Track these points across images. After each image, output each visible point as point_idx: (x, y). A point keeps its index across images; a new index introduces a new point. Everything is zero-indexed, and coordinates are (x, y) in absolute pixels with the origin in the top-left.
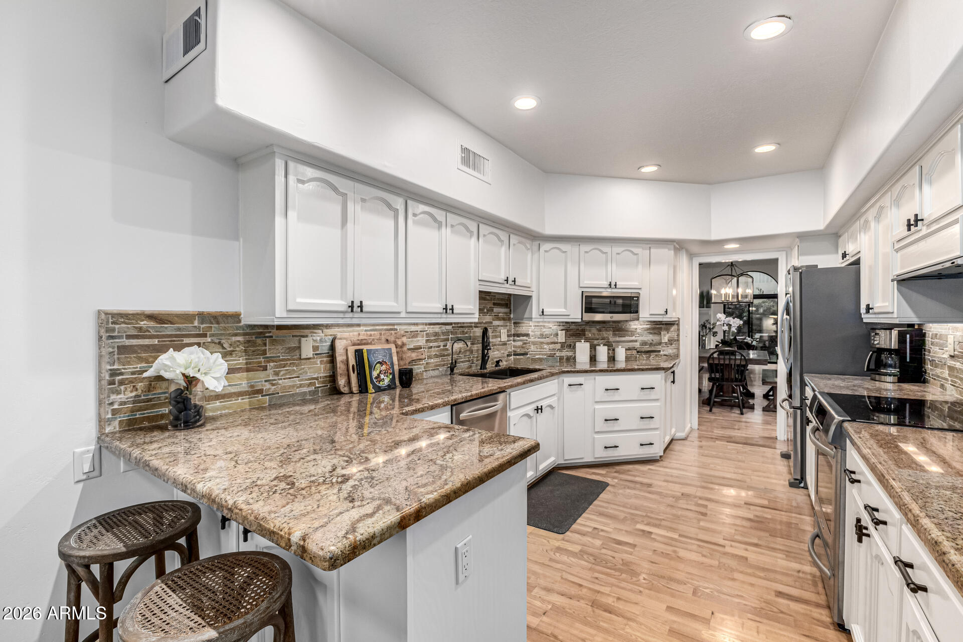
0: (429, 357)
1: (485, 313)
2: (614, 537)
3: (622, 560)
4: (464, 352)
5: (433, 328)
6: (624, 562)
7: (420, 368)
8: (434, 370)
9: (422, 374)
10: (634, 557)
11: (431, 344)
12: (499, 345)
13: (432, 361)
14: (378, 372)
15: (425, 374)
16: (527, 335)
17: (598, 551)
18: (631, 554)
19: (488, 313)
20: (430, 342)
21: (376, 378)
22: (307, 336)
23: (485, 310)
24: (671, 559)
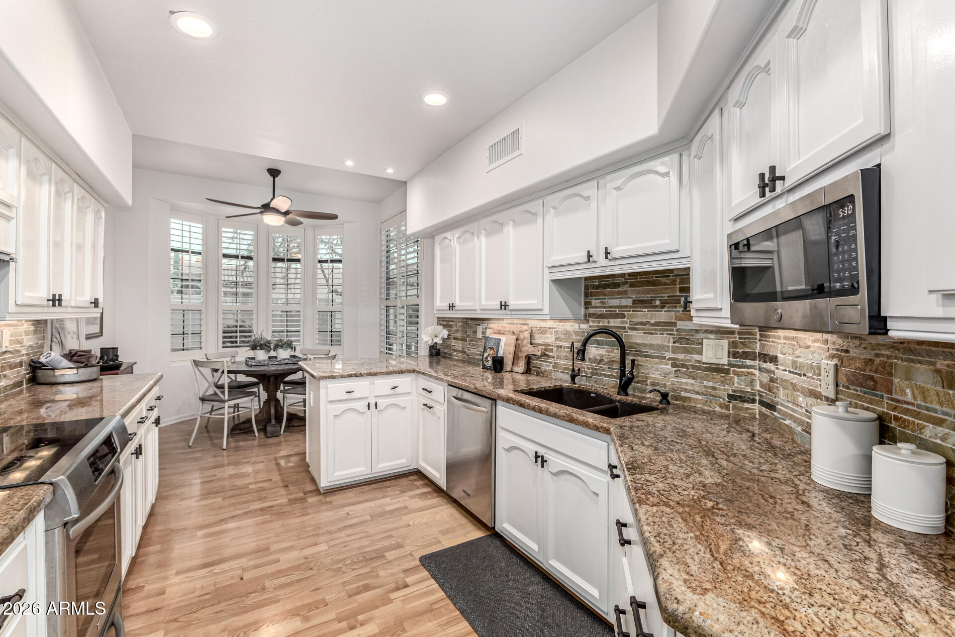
0: (558, 357)
1: (656, 307)
2: (376, 590)
3: (344, 573)
4: (609, 362)
5: (563, 326)
6: (341, 572)
7: (548, 366)
8: (563, 372)
9: (550, 372)
10: (339, 582)
11: (561, 344)
12: (694, 367)
13: (561, 362)
14: (487, 354)
15: (553, 374)
16: (774, 359)
17: (372, 566)
18: (343, 583)
19: (663, 307)
20: (560, 341)
21: (485, 358)
22: (479, 325)
23: (658, 303)
24: (303, 607)
